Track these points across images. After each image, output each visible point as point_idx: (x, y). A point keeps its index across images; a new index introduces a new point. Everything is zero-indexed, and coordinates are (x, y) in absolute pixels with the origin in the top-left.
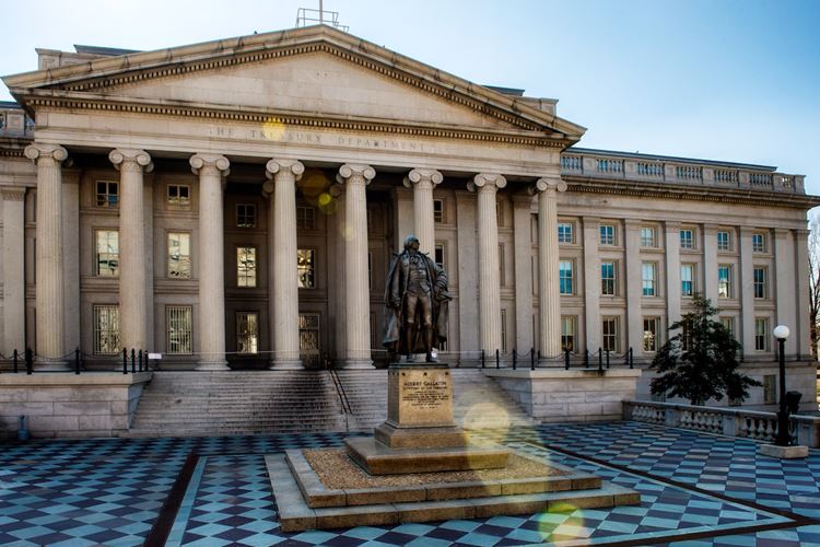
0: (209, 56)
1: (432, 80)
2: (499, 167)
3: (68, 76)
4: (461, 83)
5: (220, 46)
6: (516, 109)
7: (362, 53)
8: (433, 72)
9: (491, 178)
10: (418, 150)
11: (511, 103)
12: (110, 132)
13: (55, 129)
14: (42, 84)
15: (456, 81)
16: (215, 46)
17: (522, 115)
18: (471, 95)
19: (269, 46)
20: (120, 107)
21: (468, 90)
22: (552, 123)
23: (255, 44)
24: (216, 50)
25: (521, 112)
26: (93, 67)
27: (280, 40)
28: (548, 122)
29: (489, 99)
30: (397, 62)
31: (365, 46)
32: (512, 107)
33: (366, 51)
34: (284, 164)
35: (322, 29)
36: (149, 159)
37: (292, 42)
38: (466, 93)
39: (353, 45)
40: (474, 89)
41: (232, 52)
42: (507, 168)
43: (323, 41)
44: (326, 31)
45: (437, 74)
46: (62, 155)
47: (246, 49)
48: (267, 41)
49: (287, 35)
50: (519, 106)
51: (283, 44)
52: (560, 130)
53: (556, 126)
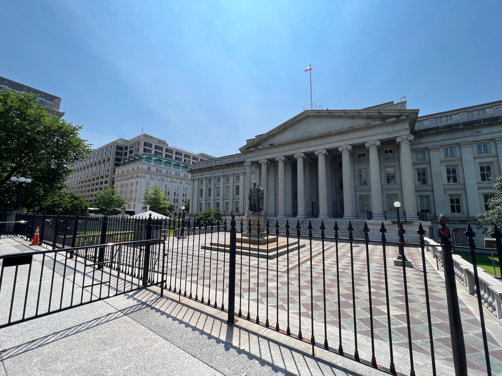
0: (278, 130)
1: (343, 114)
2: (376, 137)
3: (250, 145)
4: (354, 111)
5: (280, 127)
6: (380, 113)
7: (319, 114)
8: (343, 111)
9: (373, 142)
10: (342, 139)
11: (377, 111)
12: (259, 156)
13: (249, 158)
14: (246, 148)
15: (352, 111)
16: (279, 127)
17: (383, 114)
18: (359, 114)
19: (292, 122)
20: (260, 149)
21: (358, 113)
22: (399, 113)
23: (288, 123)
24: (280, 128)
25: (382, 113)
26: (254, 141)
27: (295, 119)
28: (397, 113)
29: (367, 113)
30: (330, 113)
31: (319, 112)
32: (378, 113)
33: (319, 113)
34: (298, 154)
35: (306, 112)
37: (298, 119)
38: (357, 114)
39: (316, 113)
40: (360, 111)
41: (283, 127)
42: (380, 136)
43: (307, 115)
44: (307, 112)
45: (344, 111)
46: (250, 163)
47: (286, 125)
48: (291, 121)
49: (296, 117)
50: (381, 111)
51: (296, 120)
52: (404, 114)
53: (402, 113)
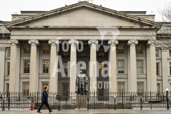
0: (54, 13)
1: (114, 14)
2: (136, 37)
3: (19, 22)
5: (56, 10)
8: (114, 11)
9: (133, 41)
11: (138, 18)
12: (29, 35)
13: (15, 35)
14: (13, 25)
17: (142, 22)
19: (69, 9)
22: (151, 23)
27: (72, 7)
30: (104, 10)
31: (95, 6)
34: (73, 41)
36: (38, 42)
38: (124, 16)
39: (92, 6)
40: (127, 15)
41: (59, 12)
42: (139, 37)
43: (84, 6)
44: (84, 3)
46: (17, 42)
47: (63, 11)
49: (74, 5)
50: (141, 19)
52: (154, 25)
53: (153, 24)
